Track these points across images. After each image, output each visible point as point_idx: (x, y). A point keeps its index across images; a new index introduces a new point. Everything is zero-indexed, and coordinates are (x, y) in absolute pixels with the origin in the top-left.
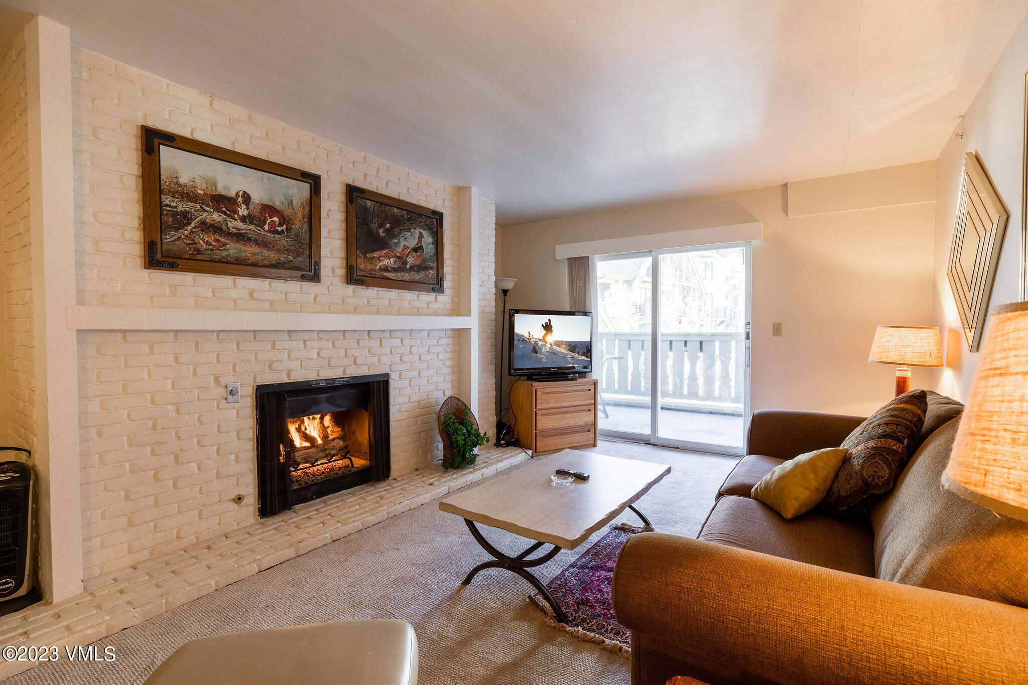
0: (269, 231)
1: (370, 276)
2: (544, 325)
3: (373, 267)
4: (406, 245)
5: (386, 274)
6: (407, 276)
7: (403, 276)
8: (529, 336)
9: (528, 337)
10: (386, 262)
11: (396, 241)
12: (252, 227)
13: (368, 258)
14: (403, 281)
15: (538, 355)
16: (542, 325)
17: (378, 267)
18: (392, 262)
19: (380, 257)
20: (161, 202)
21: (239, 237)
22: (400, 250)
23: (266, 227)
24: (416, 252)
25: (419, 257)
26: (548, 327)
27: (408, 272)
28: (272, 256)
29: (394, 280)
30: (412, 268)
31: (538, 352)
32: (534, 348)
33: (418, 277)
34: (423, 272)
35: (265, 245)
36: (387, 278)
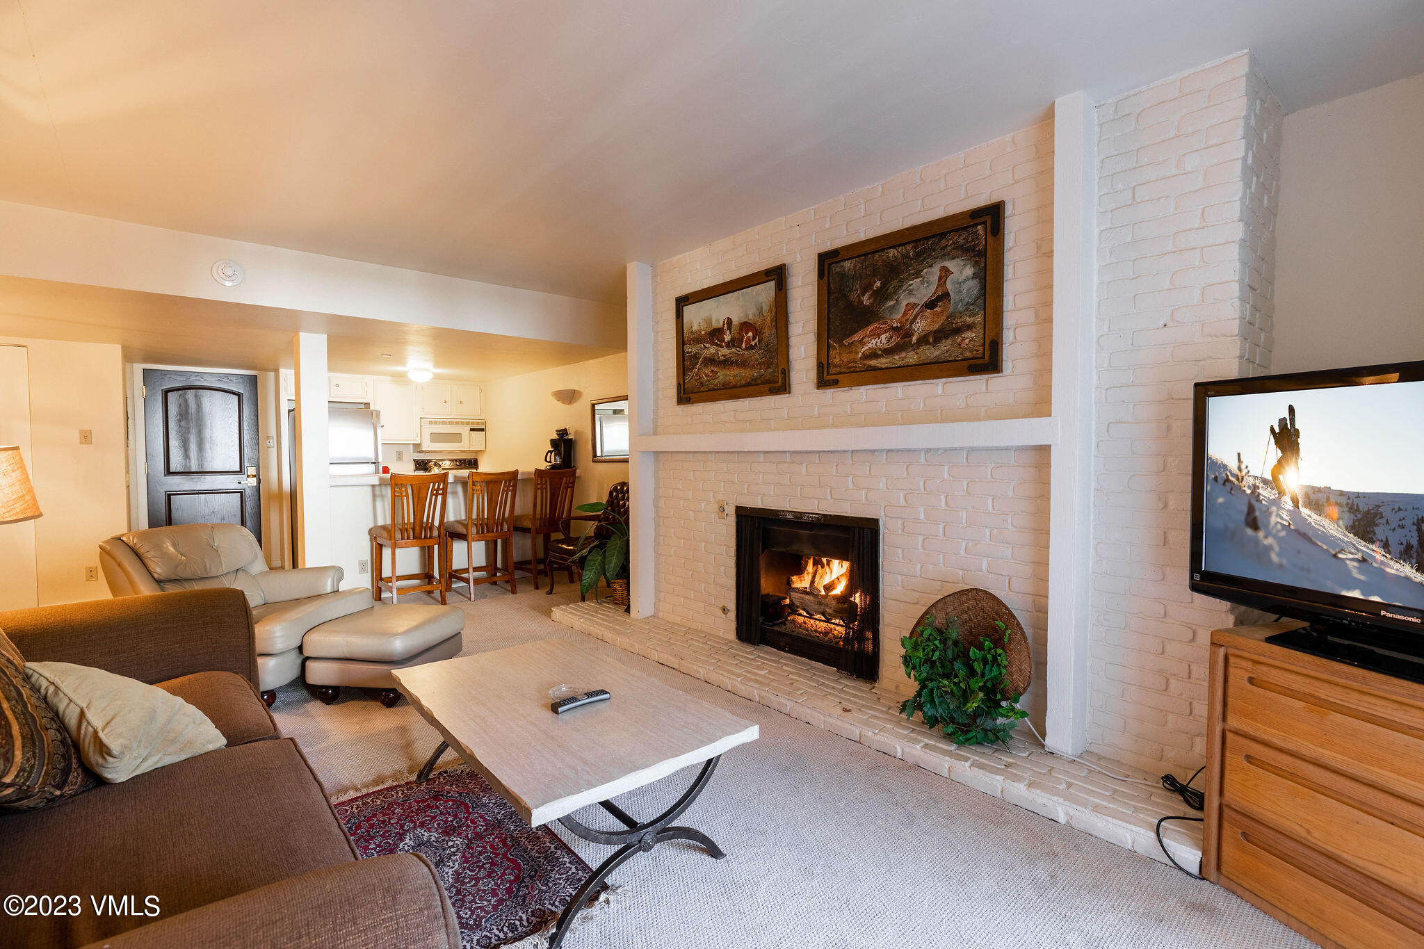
0: (746, 349)
1: (848, 371)
2: (1277, 430)
3: (852, 356)
4: (910, 304)
5: (873, 362)
6: (911, 357)
7: (903, 359)
8: (1240, 469)
9: (1236, 472)
10: (873, 343)
11: (891, 303)
12: (734, 350)
13: (846, 346)
14: (904, 366)
15: (1261, 534)
16: (1272, 430)
17: (860, 354)
18: (883, 341)
19: (863, 338)
20: (683, 351)
21: (726, 363)
22: (899, 316)
23: (743, 346)
24: (932, 308)
25: (938, 314)
26: (1286, 437)
27: (914, 350)
28: (746, 374)
29: (887, 368)
30: (923, 340)
31: (1260, 524)
32: (1251, 509)
33: (937, 353)
34: (949, 341)
35: (742, 364)
36: (875, 369)
